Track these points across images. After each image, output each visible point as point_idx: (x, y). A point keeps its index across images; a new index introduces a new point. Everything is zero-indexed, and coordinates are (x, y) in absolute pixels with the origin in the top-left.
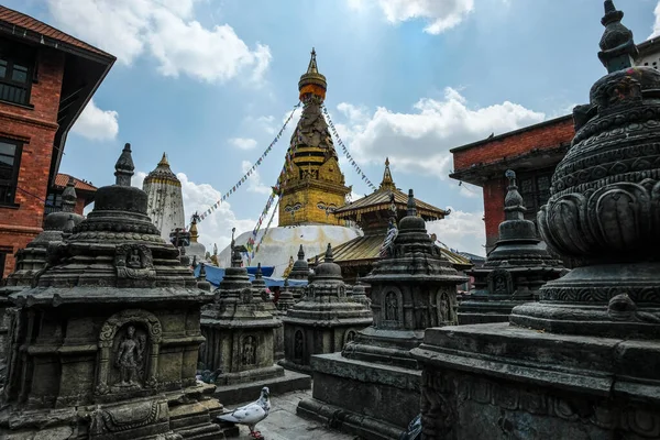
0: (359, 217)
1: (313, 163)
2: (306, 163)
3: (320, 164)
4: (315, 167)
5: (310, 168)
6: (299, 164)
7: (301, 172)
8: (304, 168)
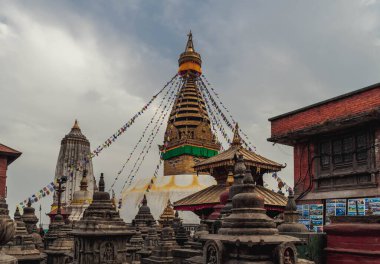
0: (211, 170)
1: (189, 126)
2: (184, 126)
3: (196, 126)
4: (191, 129)
5: (187, 129)
6: (178, 127)
7: (180, 133)
8: (182, 130)
